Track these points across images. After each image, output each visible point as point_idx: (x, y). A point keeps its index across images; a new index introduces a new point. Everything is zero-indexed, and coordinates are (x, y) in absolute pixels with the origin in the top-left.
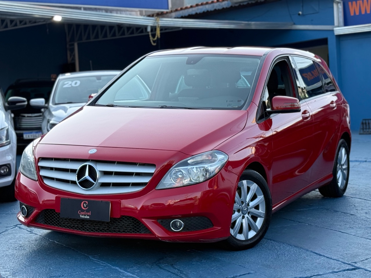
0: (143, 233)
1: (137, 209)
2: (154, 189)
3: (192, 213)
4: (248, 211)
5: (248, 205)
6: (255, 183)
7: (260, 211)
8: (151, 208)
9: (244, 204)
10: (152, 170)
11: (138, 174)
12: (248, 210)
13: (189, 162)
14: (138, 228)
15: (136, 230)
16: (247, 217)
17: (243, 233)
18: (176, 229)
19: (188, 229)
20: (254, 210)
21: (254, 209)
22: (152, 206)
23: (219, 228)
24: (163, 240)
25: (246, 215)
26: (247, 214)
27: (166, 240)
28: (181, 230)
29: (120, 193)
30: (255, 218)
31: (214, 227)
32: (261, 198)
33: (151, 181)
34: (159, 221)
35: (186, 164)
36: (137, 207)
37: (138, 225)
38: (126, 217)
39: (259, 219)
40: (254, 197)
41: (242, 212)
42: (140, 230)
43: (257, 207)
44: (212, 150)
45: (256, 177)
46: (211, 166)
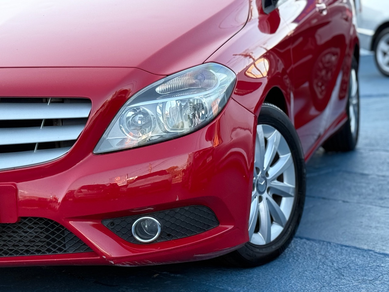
0: (72, 252)
1: (56, 200)
2: (91, 154)
3: (177, 199)
4: (267, 187)
5: (267, 174)
6: (276, 131)
7: (286, 183)
8: (81, 195)
9: (260, 173)
10: (82, 112)
11: (50, 123)
12: (266, 184)
13: (158, 90)
14: (60, 243)
15: (54, 247)
16: (267, 199)
17: (260, 230)
18: (146, 237)
19: (169, 235)
20: (276, 184)
21: (276, 181)
22: (82, 190)
23: (230, 227)
24: (118, 265)
25: (265, 195)
26: (266, 192)
27: (123, 264)
28: (155, 240)
29: (14, 168)
30: (277, 198)
31: (220, 226)
32: (286, 158)
33: (83, 137)
34: (106, 223)
35: (152, 95)
36: (56, 197)
37: (59, 236)
38: (30, 220)
39: (284, 200)
40: (276, 159)
41: (258, 190)
42: (64, 246)
43: (280, 178)
44: (203, 63)
45: (279, 118)
46: (207, 96)
